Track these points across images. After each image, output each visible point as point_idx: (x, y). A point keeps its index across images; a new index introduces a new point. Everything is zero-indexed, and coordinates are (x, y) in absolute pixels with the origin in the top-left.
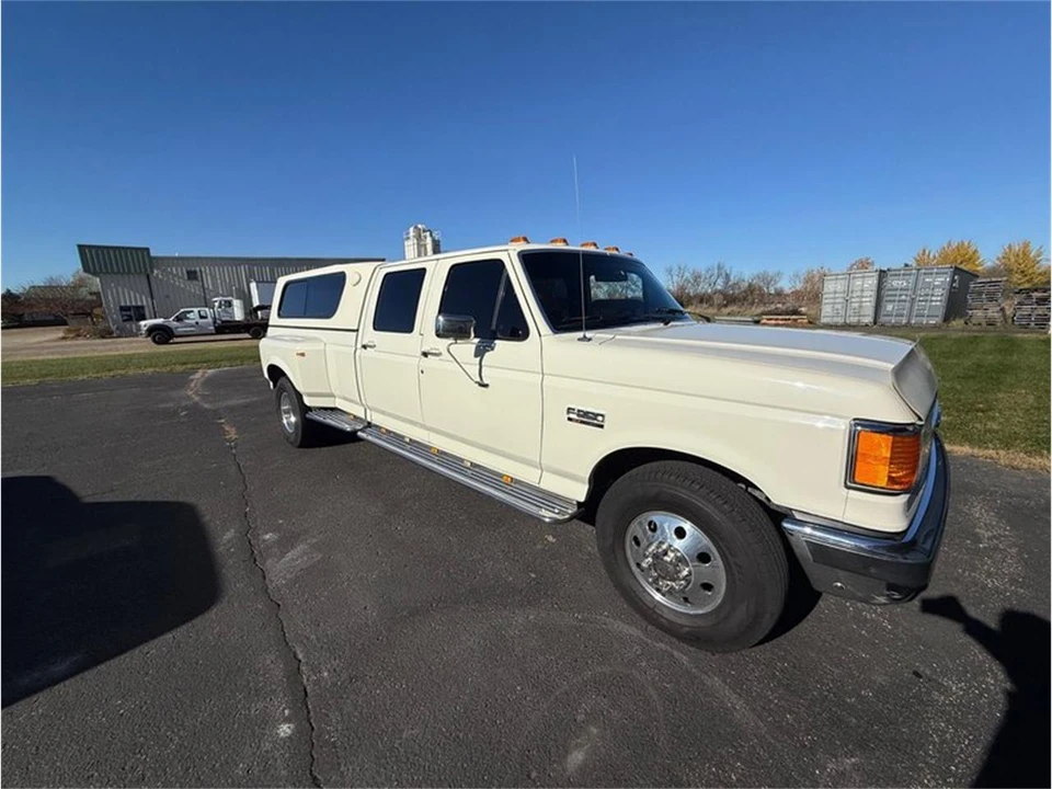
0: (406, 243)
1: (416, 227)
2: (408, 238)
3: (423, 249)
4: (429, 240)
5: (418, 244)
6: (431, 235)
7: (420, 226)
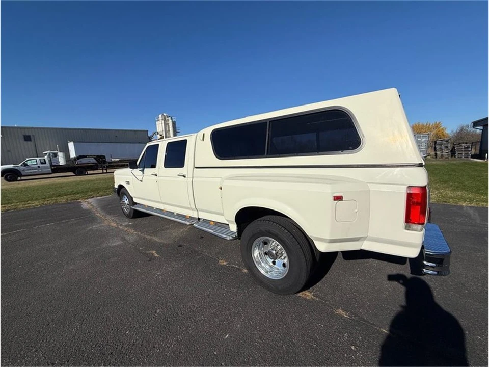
0: (157, 123)
1: (163, 115)
2: (159, 120)
3: (167, 126)
4: (170, 121)
5: (164, 123)
6: (171, 119)
7: (165, 114)
